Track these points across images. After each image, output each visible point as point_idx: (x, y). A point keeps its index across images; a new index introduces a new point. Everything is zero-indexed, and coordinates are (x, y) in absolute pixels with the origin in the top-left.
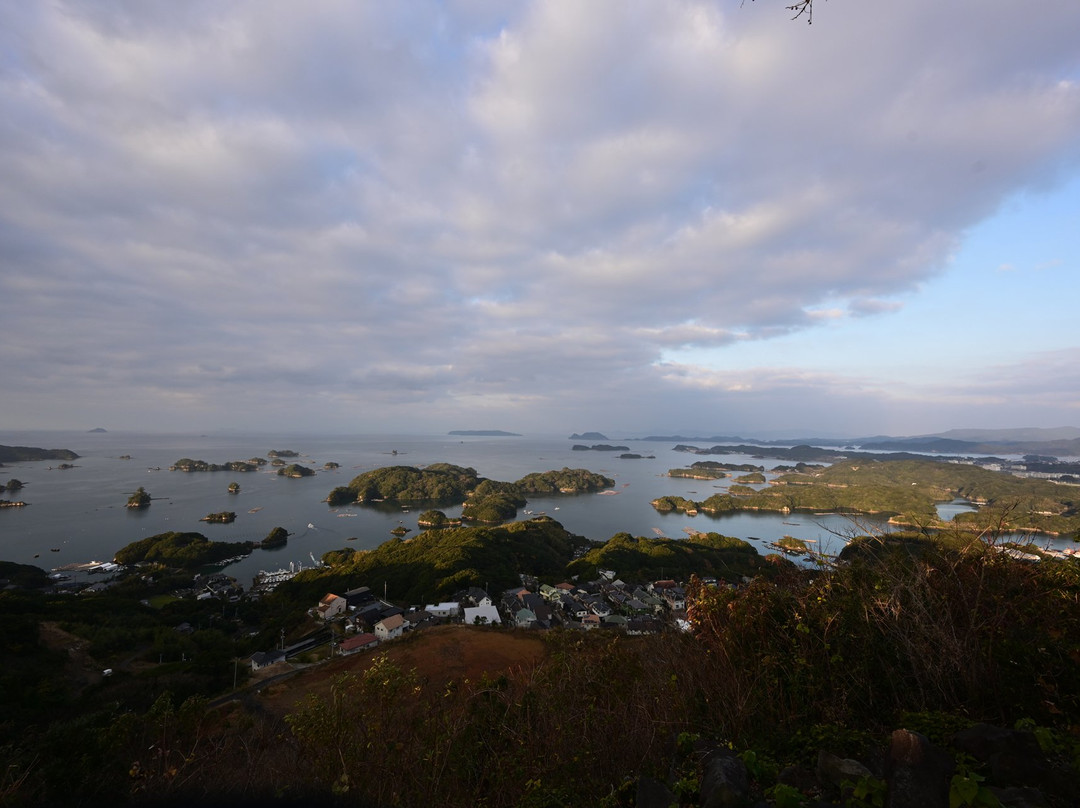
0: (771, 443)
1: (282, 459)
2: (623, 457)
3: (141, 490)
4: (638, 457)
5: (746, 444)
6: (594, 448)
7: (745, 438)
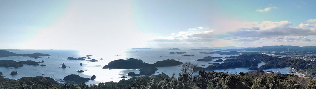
0: (225, 50)
1: (89, 57)
2: (185, 55)
3: (63, 64)
4: (189, 55)
5: (218, 51)
6: (176, 53)
7: (218, 49)
